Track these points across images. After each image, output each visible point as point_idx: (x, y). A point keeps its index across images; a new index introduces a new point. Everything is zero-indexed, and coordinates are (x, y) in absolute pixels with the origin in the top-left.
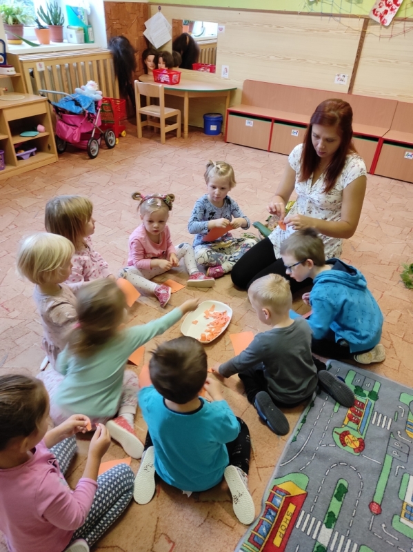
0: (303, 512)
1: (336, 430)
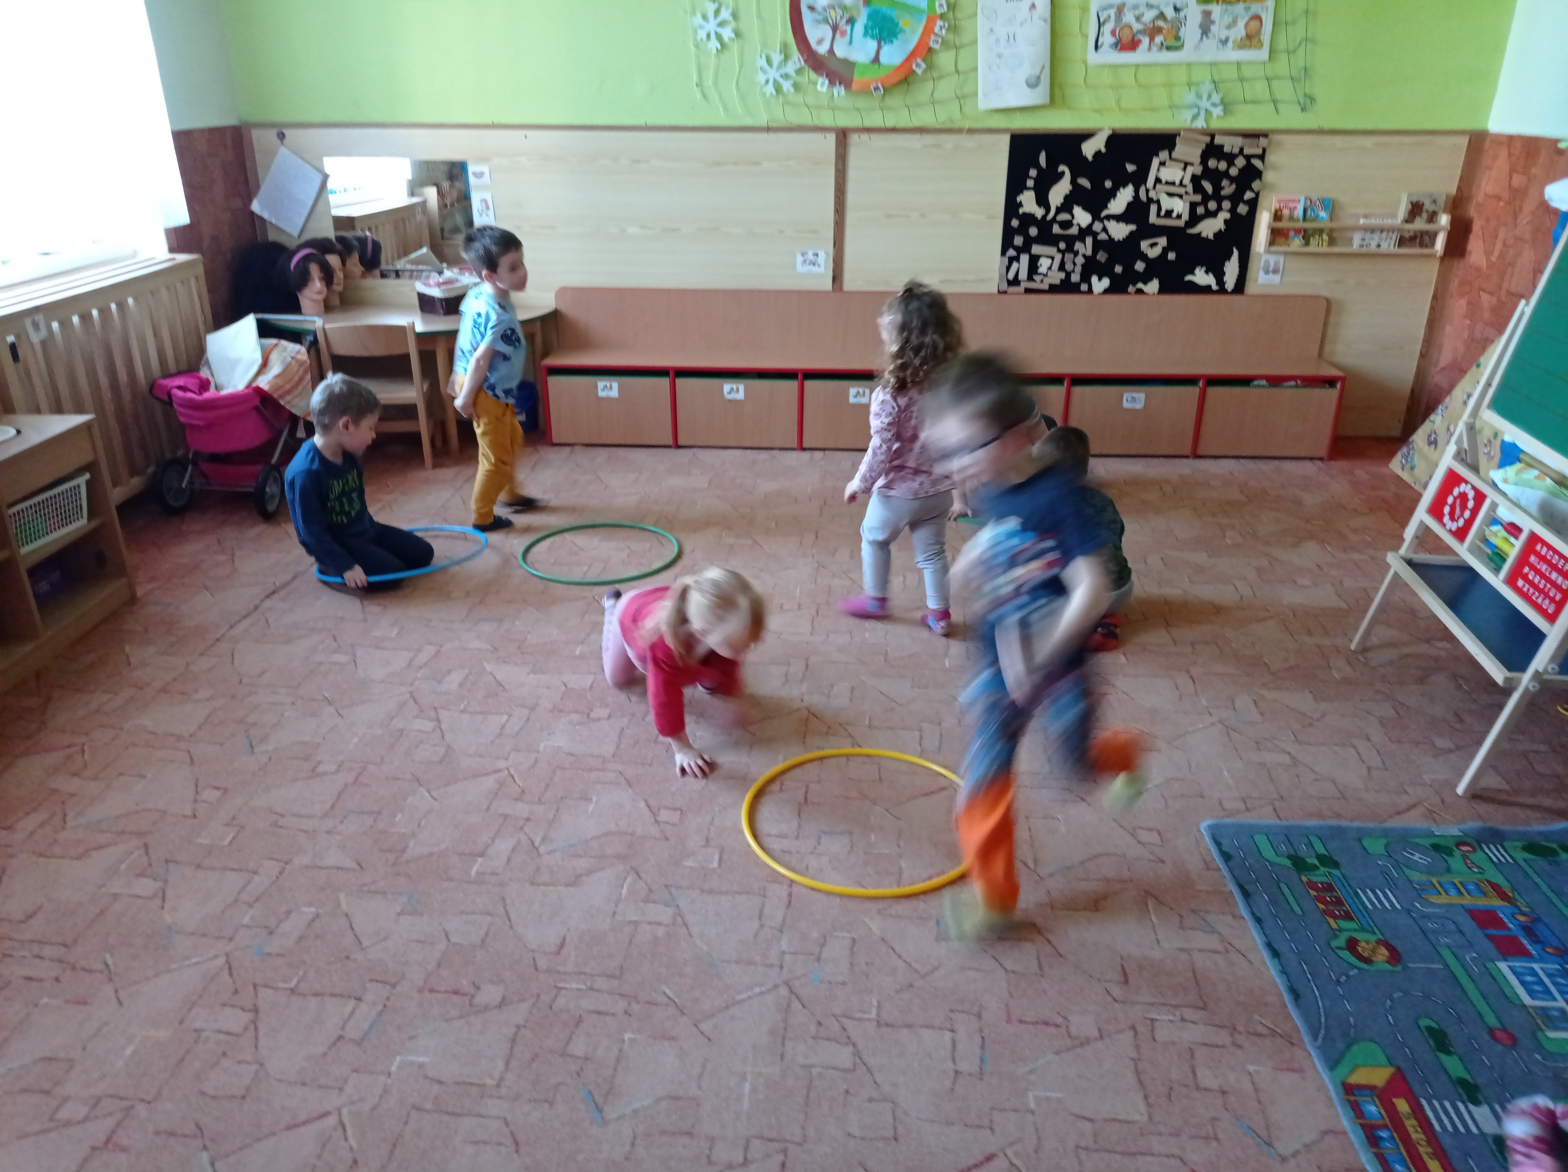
0: (1424, 1102)
1: (1335, 943)
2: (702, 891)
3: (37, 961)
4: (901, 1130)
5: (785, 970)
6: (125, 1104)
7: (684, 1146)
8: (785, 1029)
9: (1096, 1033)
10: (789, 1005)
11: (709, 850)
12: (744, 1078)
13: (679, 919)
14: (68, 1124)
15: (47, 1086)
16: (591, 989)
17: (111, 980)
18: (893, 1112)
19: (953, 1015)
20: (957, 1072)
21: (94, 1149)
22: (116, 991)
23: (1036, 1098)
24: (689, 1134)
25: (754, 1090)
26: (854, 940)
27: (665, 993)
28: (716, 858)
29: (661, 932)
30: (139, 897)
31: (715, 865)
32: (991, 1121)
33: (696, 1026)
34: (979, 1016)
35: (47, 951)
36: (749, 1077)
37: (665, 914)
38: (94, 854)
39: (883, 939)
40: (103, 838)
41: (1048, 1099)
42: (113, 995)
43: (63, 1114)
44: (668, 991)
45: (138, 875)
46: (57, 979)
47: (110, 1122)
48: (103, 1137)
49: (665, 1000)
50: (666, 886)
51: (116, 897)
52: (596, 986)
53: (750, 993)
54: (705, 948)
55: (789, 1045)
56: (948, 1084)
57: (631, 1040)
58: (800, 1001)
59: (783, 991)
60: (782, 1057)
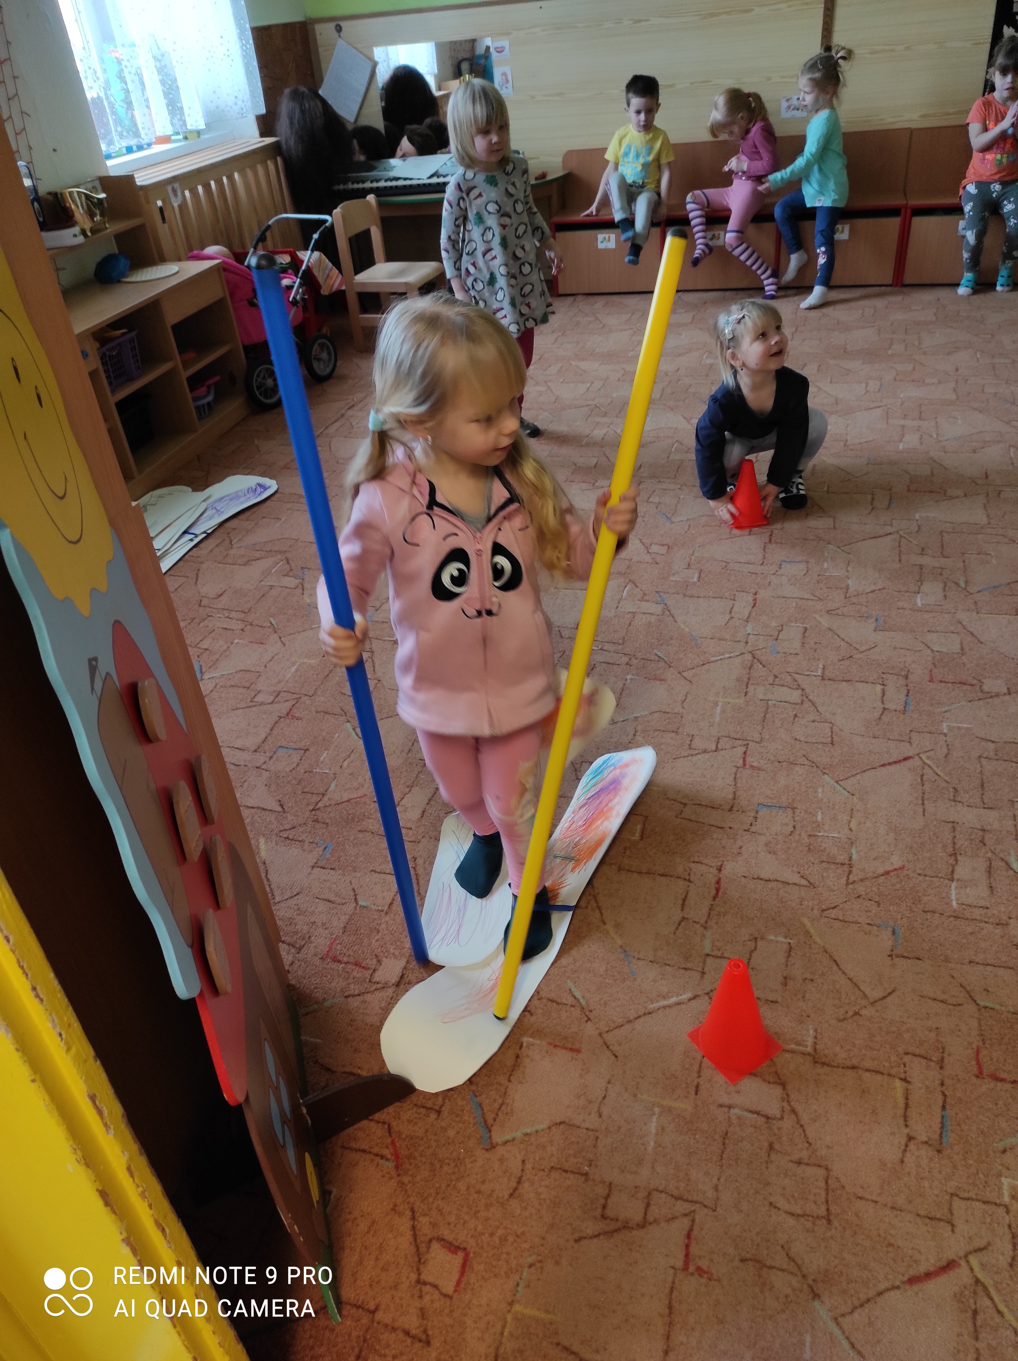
2: (685, 596)
3: (228, 619)
4: (835, 738)
5: (749, 644)
6: (295, 696)
7: (672, 739)
8: (749, 679)
9: (1005, 690)
10: (752, 665)
11: (690, 571)
12: (716, 704)
13: (667, 612)
14: (262, 704)
15: (247, 685)
16: (601, 649)
17: (276, 632)
18: (831, 728)
19: (884, 676)
20: (884, 709)
21: (280, 717)
22: (280, 638)
23: (948, 726)
24: (677, 732)
25: (723, 711)
26: (806, 629)
27: (656, 654)
28: (696, 575)
29: (653, 619)
30: (287, 587)
31: (695, 580)
32: (910, 738)
33: (679, 673)
34: (906, 677)
35: (233, 615)
36: (720, 704)
37: (657, 609)
38: (254, 563)
39: (830, 629)
40: (258, 554)
41: (959, 728)
42: (278, 640)
43: (259, 698)
44: (659, 653)
45: (284, 576)
46: (242, 630)
47: (289, 705)
48: (284, 712)
49: (657, 658)
50: (657, 592)
51: (271, 587)
52: (605, 648)
53: (722, 657)
54: (687, 630)
55: (751, 688)
56: (877, 715)
57: (631, 679)
58: (761, 663)
59: (748, 657)
60: (746, 694)
